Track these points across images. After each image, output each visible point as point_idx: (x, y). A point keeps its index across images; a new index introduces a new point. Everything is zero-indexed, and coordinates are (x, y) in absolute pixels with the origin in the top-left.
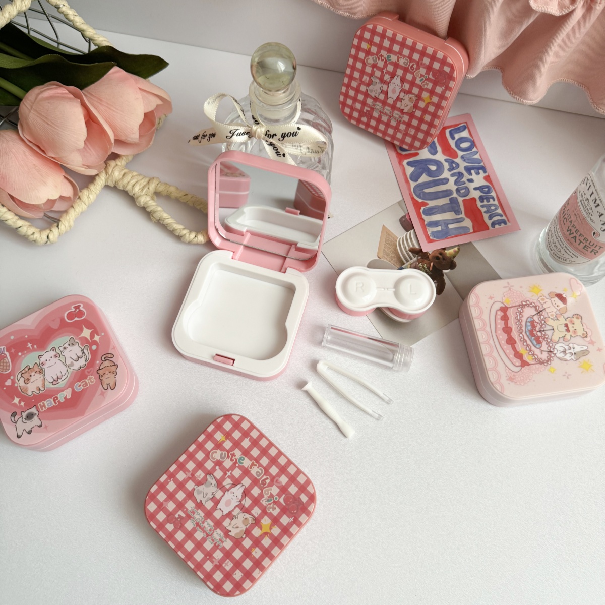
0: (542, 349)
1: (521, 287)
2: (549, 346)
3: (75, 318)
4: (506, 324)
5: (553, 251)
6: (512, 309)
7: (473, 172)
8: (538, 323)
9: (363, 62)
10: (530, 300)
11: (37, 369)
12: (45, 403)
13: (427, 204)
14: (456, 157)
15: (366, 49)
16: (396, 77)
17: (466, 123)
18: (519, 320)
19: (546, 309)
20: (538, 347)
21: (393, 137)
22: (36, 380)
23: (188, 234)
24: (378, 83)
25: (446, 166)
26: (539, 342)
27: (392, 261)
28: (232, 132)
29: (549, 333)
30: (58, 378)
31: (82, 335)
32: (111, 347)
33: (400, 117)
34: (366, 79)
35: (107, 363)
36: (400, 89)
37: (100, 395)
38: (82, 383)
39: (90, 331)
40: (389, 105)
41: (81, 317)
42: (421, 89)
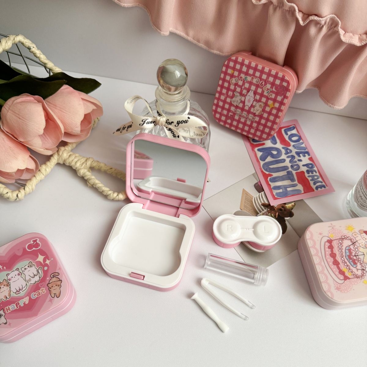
0: (358, 268)
1: (340, 227)
2: (362, 266)
3: (33, 248)
4: (332, 251)
5: (360, 203)
6: (335, 241)
7: (301, 155)
8: (353, 250)
9: (229, 82)
10: (346, 235)
11: (5, 283)
12: (10, 307)
13: (272, 175)
14: (289, 145)
15: (231, 73)
16: (250, 91)
17: (294, 125)
18: (340, 249)
19: (358, 241)
20: (354, 266)
21: (249, 132)
22: (4, 291)
23: (113, 193)
24: (238, 96)
25: (283, 151)
26: (355, 263)
27: (250, 212)
28: (143, 121)
29: (361, 257)
30: (20, 290)
31: (37, 260)
32: (58, 268)
33: (253, 118)
34: (230, 93)
35: (54, 279)
36: (254, 99)
37: (49, 301)
38: (36, 293)
39: (44, 257)
40: (246, 111)
41: (38, 248)
42: (268, 99)
